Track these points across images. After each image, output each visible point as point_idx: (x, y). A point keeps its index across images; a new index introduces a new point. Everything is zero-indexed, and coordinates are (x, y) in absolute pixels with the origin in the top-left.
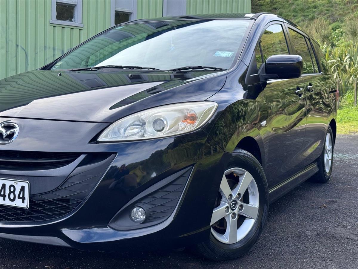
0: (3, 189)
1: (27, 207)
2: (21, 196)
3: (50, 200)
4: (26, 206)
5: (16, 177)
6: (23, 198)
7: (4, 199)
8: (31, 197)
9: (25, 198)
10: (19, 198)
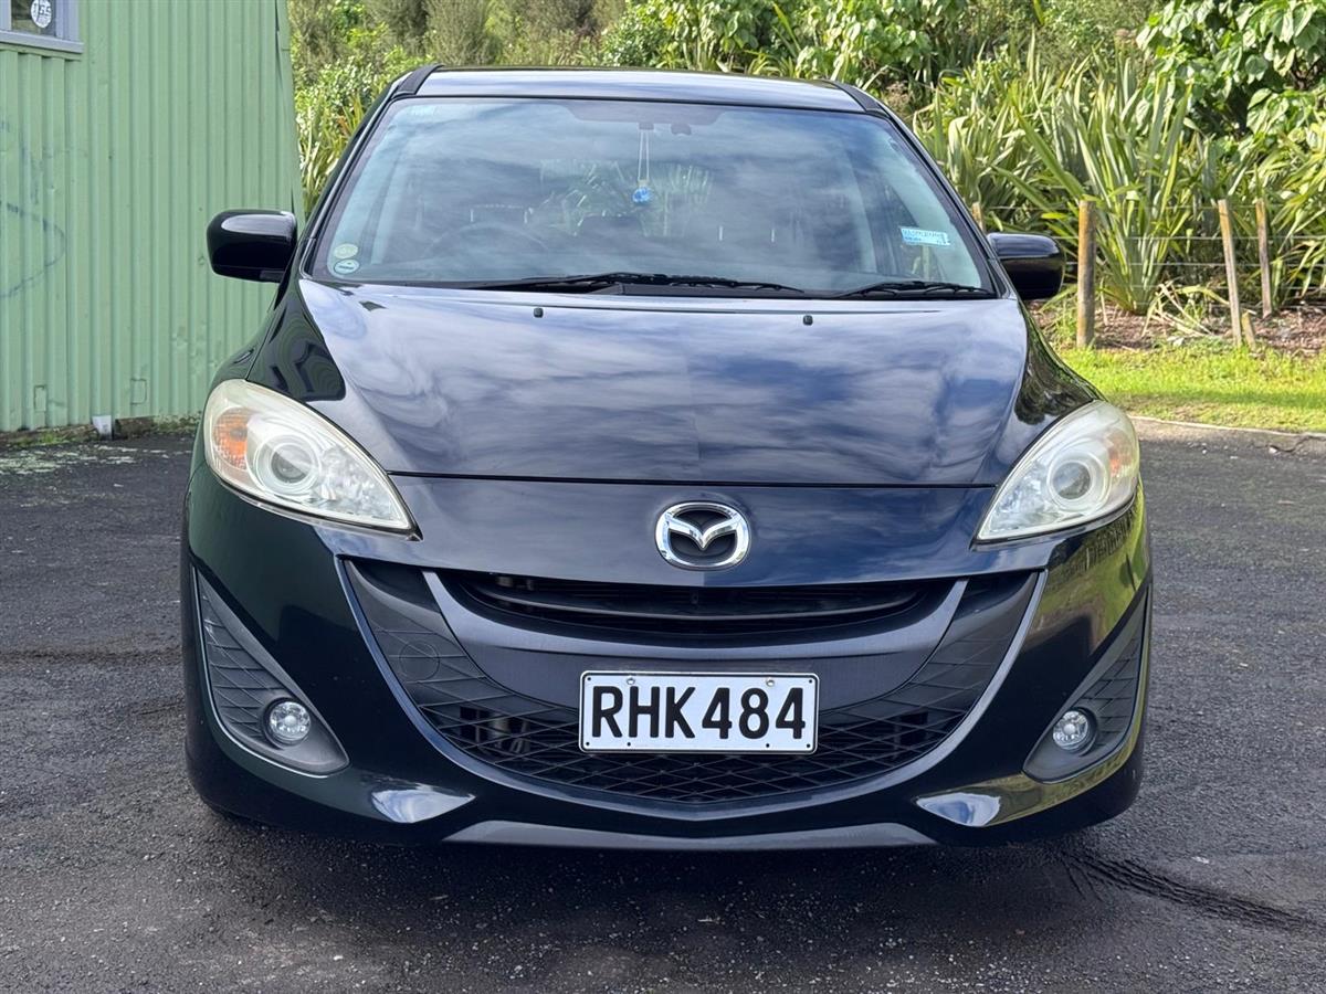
0: (719, 706)
1: (811, 748)
2: (790, 717)
3: (880, 719)
4: (808, 746)
5: (771, 664)
6: (797, 726)
7: (724, 735)
8: (822, 715)
9: (804, 723)
10: (781, 723)
